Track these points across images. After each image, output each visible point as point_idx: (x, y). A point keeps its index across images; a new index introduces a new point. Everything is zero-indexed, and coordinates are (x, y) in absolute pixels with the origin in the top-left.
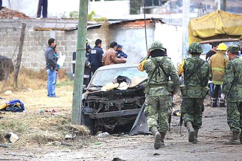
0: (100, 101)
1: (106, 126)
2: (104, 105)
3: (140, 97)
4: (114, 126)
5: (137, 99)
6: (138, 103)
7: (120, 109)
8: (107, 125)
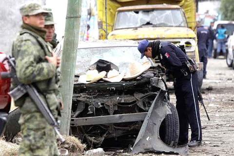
0: (79, 99)
1: (89, 138)
2: (87, 105)
3: (143, 95)
4: (103, 139)
5: (138, 96)
6: (140, 104)
7: (111, 112)
8: (91, 136)
